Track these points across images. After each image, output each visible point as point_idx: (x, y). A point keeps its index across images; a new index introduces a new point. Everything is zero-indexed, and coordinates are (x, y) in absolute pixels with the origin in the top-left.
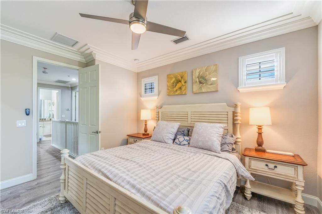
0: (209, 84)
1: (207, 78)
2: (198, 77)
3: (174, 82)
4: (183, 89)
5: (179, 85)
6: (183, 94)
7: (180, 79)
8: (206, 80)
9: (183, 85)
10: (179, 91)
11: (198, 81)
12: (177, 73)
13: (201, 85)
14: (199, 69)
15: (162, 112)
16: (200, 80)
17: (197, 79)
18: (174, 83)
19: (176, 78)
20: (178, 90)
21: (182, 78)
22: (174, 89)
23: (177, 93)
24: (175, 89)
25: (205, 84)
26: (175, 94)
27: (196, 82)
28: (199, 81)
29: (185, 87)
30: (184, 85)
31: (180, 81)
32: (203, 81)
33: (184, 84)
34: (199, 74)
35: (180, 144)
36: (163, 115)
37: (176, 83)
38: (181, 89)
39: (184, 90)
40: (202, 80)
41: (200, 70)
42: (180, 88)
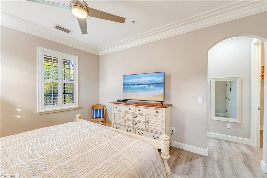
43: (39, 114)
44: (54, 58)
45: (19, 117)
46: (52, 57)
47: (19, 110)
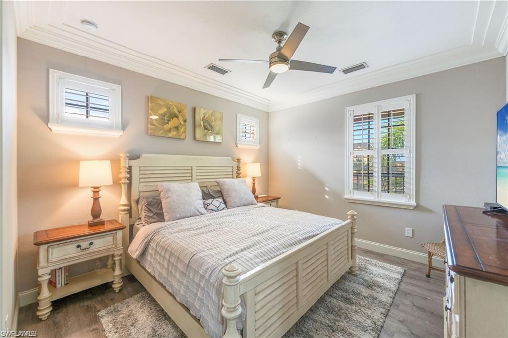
0: (215, 132)
1: (213, 124)
2: (203, 120)
3: (166, 115)
4: (182, 130)
5: (174, 122)
6: (180, 139)
7: (177, 113)
8: (211, 126)
9: (180, 124)
10: (174, 131)
11: (202, 125)
12: (172, 102)
13: (206, 131)
14: (204, 109)
15: (140, 167)
16: (206, 124)
17: (202, 122)
18: (164, 117)
19: (168, 107)
20: (172, 130)
21: (179, 112)
22: (165, 126)
23: (170, 135)
24: (167, 127)
25: (210, 131)
26: (167, 136)
27: (201, 125)
28: (204, 126)
29: (184, 128)
30: (183, 125)
31: (177, 117)
32: (209, 127)
33: (182, 123)
34: (204, 117)
35: (218, 210)
36: (142, 172)
37: (168, 117)
38: (178, 130)
39: (183, 133)
40: (208, 125)
41: (205, 111)
42: (177, 128)
43: (347, 201)
44: (364, 117)
45: (327, 197)
46: (361, 116)
47: (327, 189)
